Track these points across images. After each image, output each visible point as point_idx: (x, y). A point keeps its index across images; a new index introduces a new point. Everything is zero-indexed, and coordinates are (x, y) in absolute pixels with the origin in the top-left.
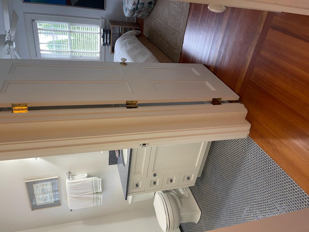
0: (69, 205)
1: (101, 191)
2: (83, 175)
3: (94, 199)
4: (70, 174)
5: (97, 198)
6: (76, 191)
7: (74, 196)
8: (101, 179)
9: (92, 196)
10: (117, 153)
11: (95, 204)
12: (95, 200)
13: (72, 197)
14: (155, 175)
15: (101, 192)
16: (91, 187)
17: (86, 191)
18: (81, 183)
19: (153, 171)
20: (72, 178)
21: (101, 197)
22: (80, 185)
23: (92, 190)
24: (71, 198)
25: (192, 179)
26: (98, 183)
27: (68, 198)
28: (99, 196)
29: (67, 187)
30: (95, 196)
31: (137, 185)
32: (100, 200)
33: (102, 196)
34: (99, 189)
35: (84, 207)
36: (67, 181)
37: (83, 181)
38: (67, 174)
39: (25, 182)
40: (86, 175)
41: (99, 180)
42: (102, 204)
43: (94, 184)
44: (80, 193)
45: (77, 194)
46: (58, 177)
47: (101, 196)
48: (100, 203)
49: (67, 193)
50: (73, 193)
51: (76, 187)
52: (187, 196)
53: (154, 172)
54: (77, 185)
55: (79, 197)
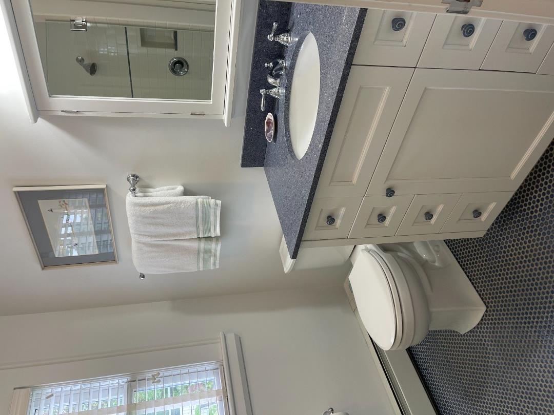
0: (135, 261)
1: (219, 234)
2: (173, 189)
3: (199, 254)
4: (137, 183)
5: (207, 252)
6: (152, 229)
7: (148, 240)
8: (219, 202)
9: (195, 245)
10: (268, 131)
11: (201, 265)
12: (202, 255)
13: (144, 243)
14: (390, 192)
15: (217, 238)
16: (194, 221)
17: (180, 230)
18: (166, 206)
19: (387, 180)
20: (142, 192)
21: (216, 250)
22: (163, 212)
23: (194, 229)
24: (143, 245)
25: (484, 217)
26: (212, 211)
27: (134, 245)
28: (213, 246)
29: (128, 216)
30: (203, 245)
31: (331, 220)
32: (215, 256)
33: (219, 248)
34: (212, 229)
35: (172, 271)
36: (129, 197)
37: (173, 203)
38: (128, 180)
39: (15, 192)
40: (180, 188)
41: (216, 205)
42: (217, 267)
43: (200, 214)
44: (164, 236)
45: (155, 237)
46: (103, 186)
47: (216, 247)
48: (215, 264)
49: (132, 231)
50: (146, 234)
51: (154, 218)
52: (437, 264)
53: (390, 184)
54: (155, 212)
55: (162, 246)
